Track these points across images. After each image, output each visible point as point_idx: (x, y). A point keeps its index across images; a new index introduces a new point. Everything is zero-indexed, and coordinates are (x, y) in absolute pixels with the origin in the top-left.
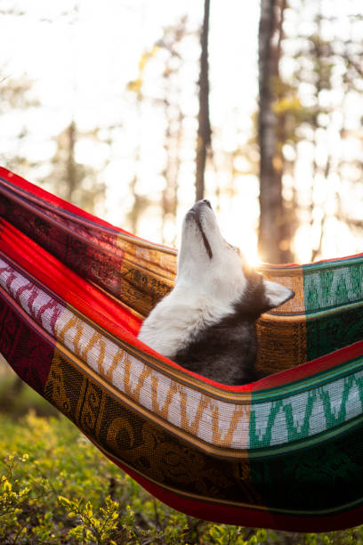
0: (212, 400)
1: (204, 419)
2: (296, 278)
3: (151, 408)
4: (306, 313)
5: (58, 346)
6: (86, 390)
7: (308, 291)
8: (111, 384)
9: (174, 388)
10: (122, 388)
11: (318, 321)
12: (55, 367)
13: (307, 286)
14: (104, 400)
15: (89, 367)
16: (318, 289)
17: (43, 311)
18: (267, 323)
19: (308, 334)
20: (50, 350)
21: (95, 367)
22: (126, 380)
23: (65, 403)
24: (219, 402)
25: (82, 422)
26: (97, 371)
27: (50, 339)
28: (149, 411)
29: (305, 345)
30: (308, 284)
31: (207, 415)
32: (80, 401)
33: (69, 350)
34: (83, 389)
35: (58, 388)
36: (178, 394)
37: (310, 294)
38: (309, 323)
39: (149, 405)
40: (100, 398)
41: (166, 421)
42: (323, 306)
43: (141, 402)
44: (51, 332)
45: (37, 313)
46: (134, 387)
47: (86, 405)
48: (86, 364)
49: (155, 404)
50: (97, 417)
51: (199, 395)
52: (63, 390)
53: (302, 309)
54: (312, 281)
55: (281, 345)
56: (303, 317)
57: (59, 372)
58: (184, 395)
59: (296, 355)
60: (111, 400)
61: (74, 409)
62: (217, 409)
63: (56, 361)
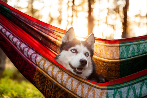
0: (92, 87)
1: (90, 94)
2: (117, 48)
3: (70, 89)
4: (120, 59)
5: (37, 67)
6: (47, 83)
7: (121, 52)
8: (56, 81)
9: (79, 84)
10: (60, 82)
11: (124, 62)
12: (36, 75)
13: (120, 51)
14: (54, 86)
15: (48, 75)
16: (125, 51)
17: (32, 55)
18: (106, 62)
19: (120, 66)
20: (35, 69)
21: (51, 75)
22: (61, 79)
23: (40, 87)
24: (95, 88)
25: (46, 94)
26: (51, 76)
27: (35, 65)
28: (70, 91)
29: (119, 69)
30: (121, 50)
31: (91, 93)
32: (45, 87)
33: (41, 69)
34: (46, 82)
35: (37, 82)
36: (81, 85)
37: (122, 53)
38: (120, 62)
39: (70, 88)
40: (53, 85)
41: (76, 94)
42: (126, 57)
43: (67, 87)
44: (35, 63)
45: (30, 56)
46: (64, 82)
47: (48, 87)
48: (47, 73)
49: (72, 88)
50: (51, 92)
51: (88, 86)
52: (39, 83)
53: (118, 58)
54: (122, 49)
55: (111, 69)
56: (119, 60)
57: (38, 76)
58: (83, 86)
59: (116, 72)
60: (56, 86)
61: (43, 89)
62: (94, 91)
63: (37, 72)
